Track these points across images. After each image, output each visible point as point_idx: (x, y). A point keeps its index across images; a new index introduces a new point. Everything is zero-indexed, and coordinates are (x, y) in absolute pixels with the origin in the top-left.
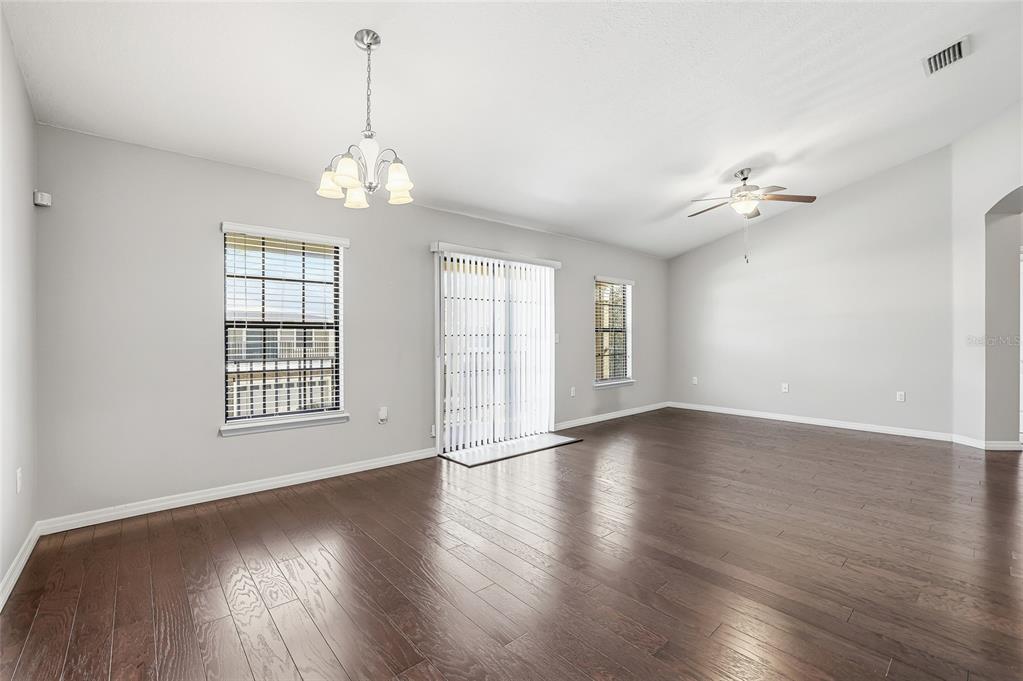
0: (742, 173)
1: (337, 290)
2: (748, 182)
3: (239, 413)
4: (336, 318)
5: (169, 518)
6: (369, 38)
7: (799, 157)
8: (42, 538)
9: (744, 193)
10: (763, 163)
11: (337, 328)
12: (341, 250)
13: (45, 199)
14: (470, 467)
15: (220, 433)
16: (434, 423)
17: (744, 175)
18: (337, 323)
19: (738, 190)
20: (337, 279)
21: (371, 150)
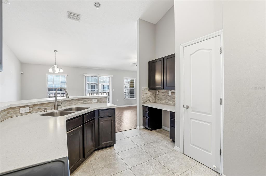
21: (56, 66)
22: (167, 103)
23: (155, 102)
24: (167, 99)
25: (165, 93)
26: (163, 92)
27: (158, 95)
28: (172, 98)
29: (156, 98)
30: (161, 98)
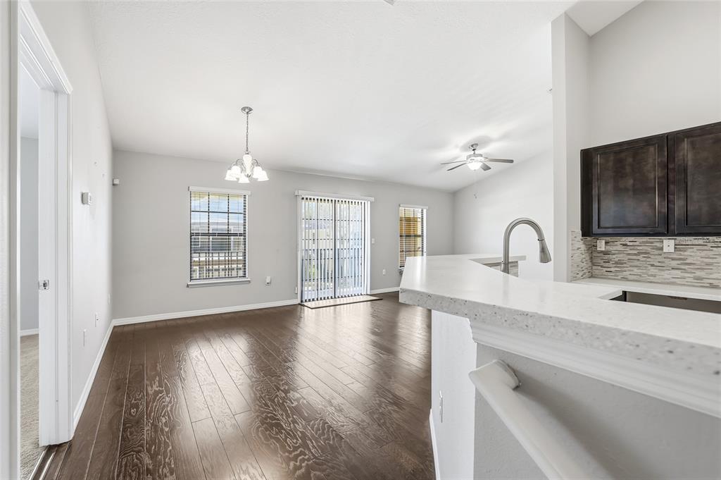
0: (472, 146)
1: (245, 217)
2: (476, 152)
3: (200, 276)
4: (245, 231)
5: (165, 323)
6: (247, 110)
7: (505, 137)
8: (115, 327)
9: (473, 158)
10: (485, 141)
11: (245, 236)
12: (247, 197)
13: (117, 182)
14: (312, 309)
15: (188, 286)
16: (297, 286)
17: (474, 146)
18: (245, 233)
19: (470, 156)
20: (245, 211)
21: (247, 160)
22: (652, 279)
23: (592, 276)
24: (652, 265)
25: (639, 248)
26: (631, 244)
27: (606, 253)
28: (679, 262)
29: (593, 264)
30: (619, 263)
